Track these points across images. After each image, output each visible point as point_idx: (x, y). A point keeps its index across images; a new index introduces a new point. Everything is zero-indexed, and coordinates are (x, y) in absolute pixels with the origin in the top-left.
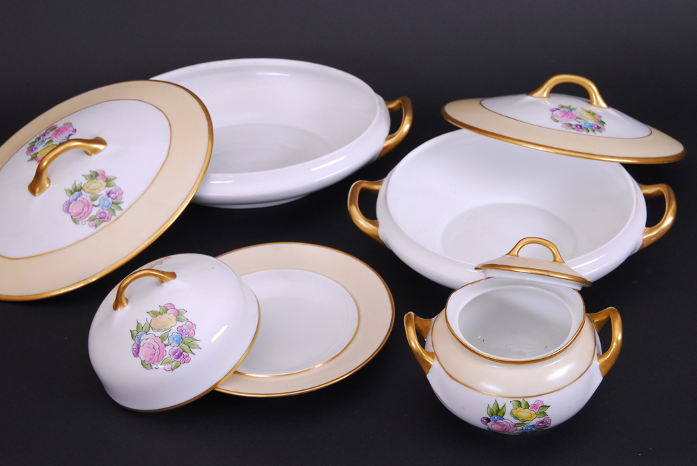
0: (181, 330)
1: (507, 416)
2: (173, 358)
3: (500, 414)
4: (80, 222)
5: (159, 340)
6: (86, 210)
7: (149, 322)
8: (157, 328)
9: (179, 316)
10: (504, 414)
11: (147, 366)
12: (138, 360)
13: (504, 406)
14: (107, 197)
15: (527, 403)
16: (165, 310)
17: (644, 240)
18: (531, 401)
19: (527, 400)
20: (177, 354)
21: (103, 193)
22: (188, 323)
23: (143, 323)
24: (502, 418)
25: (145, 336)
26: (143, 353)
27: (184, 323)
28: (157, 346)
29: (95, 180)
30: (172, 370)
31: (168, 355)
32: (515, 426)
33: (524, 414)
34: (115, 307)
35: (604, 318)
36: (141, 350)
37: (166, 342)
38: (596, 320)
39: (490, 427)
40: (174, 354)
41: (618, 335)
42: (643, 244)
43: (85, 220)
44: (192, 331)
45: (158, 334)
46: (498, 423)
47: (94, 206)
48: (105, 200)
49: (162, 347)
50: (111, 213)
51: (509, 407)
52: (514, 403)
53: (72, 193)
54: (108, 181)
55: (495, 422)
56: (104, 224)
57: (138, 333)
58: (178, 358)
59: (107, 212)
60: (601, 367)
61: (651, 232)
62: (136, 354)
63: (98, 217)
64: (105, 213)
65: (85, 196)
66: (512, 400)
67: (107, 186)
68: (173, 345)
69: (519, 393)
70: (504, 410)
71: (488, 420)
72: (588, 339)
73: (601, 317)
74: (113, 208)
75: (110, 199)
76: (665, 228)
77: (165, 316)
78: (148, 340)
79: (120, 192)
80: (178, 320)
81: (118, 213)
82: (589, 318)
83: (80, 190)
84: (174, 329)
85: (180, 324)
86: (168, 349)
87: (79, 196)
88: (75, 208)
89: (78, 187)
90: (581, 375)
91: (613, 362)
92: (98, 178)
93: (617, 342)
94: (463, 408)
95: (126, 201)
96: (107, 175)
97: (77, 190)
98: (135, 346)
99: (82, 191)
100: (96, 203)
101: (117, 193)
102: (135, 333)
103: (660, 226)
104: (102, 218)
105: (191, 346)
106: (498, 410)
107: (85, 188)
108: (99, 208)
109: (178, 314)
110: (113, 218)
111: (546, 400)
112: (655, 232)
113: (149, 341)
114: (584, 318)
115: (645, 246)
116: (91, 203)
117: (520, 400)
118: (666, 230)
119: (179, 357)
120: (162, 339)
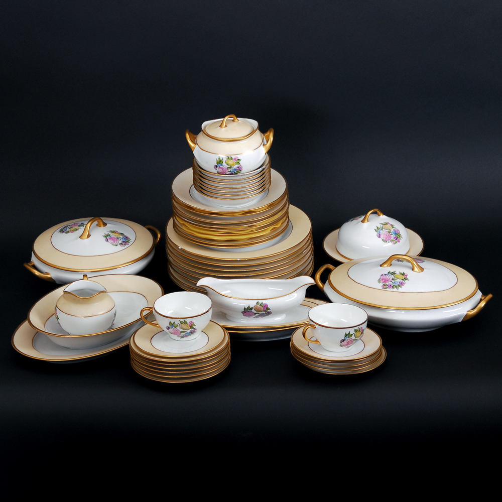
3: (221, 163)
6: (386, 280)
7: (382, 227)
8: (386, 229)
11: (385, 241)
13: (222, 159)
14: (398, 282)
20: (395, 238)
23: (379, 227)
24: (222, 165)
26: (382, 237)
28: (387, 235)
31: (392, 238)
32: (227, 169)
33: (231, 162)
39: (217, 170)
47: (391, 281)
49: (390, 235)
51: (225, 159)
57: (378, 230)
62: (379, 237)
66: (226, 156)
67: (403, 280)
68: (393, 235)
69: (228, 153)
71: (217, 166)
78: (383, 232)
79: (403, 284)
87: (390, 275)
88: (384, 277)
95: (400, 289)
98: (378, 234)
99: (393, 275)
106: (220, 161)
111: (240, 157)
117: (229, 156)
120: (389, 232)
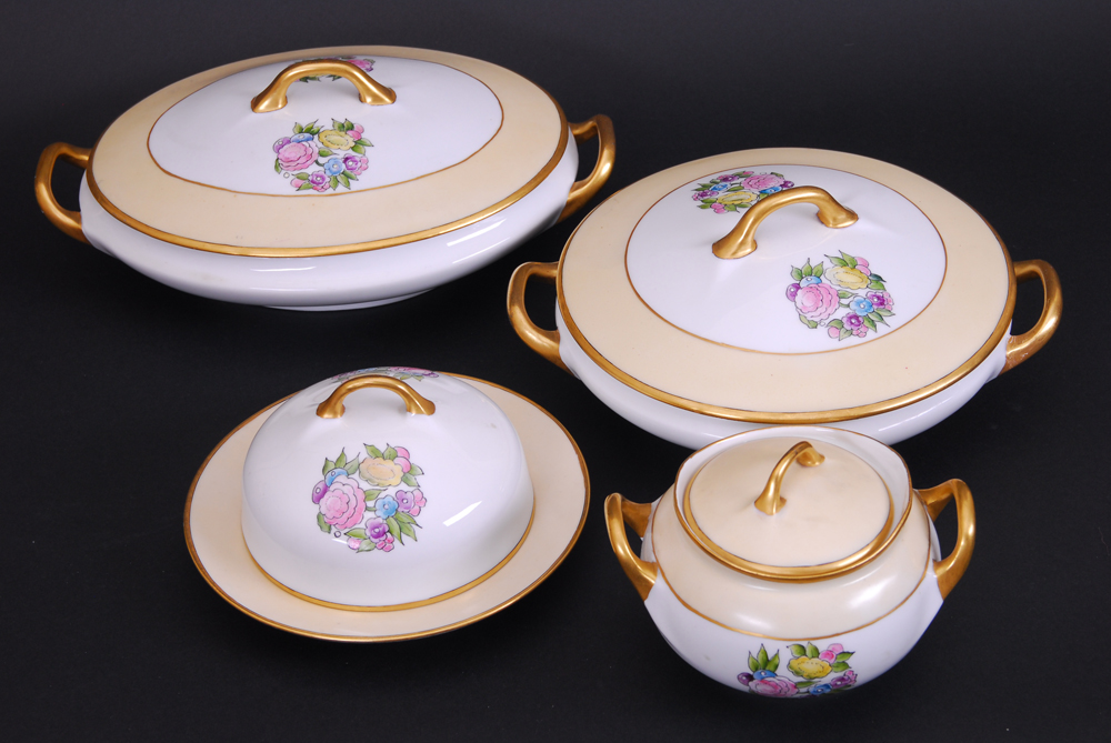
0: (400, 498)
1: (783, 671)
2: (369, 534)
3: (771, 667)
4: (283, 172)
5: (361, 496)
6: (303, 160)
7: (361, 460)
8: (367, 475)
9: (408, 475)
10: (777, 667)
11: (324, 525)
12: (315, 509)
13: (777, 655)
14: (341, 161)
15: (816, 649)
16: (393, 454)
17: (1007, 358)
18: (823, 646)
19: (815, 643)
20: (377, 530)
21: (342, 154)
22: (416, 493)
23: (350, 456)
24: (774, 674)
25: (343, 479)
26: (328, 503)
27: (411, 489)
28: (353, 503)
29: (343, 133)
30: (359, 550)
31: (362, 525)
32: (795, 687)
33: (810, 666)
34: (321, 410)
35: (945, 496)
36: (326, 496)
37: (370, 504)
38: (931, 501)
39: (753, 688)
40: (373, 528)
41: (968, 528)
42: (1006, 365)
43: (290, 173)
44: (417, 508)
45: (365, 486)
46: (767, 683)
47: (317, 162)
48: (336, 163)
49: (361, 509)
50: (331, 183)
51: (786, 656)
52: (794, 649)
53: (301, 131)
54: (359, 143)
55: (762, 680)
56: (312, 192)
57: (335, 468)
58: (376, 537)
59: (327, 179)
60: (941, 582)
61: (1019, 343)
62: (317, 499)
63: (310, 178)
64: (323, 179)
65: (316, 144)
66: (789, 643)
67: (352, 148)
68: (378, 513)
69: (801, 631)
70: (776, 662)
71: (750, 678)
72: (917, 535)
73: (938, 494)
74: (339, 178)
75: (344, 165)
76: (1044, 336)
77: (389, 464)
78: (345, 486)
79: (364, 165)
80: (405, 480)
81: (341, 188)
82: (918, 497)
83: (313, 134)
84: (392, 491)
85: (404, 487)
86: (369, 515)
87: (307, 140)
88: (288, 152)
89: (315, 129)
90: (907, 598)
91: (960, 573)
92: (350, 133)
93: (967, 539)
94: (707, 658)
95: (363, 180)
96: (363, 135)
97: (312, 132)
98: (321, 486)
99: (316, 137)
100: (321, 160)
101: (359, 164)
102: (331, 466)
103: (1035, 332)
104: (315, 183)
105: (404, 529)
106: (767, 661)
107: (322, 136)
108: (321, 168)
109: (409, 472)
110: (330, 191)
111: (847, 643)
112: (1026, 344)
113: (346, 489)
114: (910, 501)
115: (1011, 366)
116: (315, 157)
117: (804, 644)
118: (1045, 340)
119: (378, 536)
120: (367, 496)
